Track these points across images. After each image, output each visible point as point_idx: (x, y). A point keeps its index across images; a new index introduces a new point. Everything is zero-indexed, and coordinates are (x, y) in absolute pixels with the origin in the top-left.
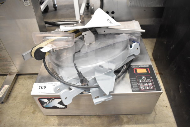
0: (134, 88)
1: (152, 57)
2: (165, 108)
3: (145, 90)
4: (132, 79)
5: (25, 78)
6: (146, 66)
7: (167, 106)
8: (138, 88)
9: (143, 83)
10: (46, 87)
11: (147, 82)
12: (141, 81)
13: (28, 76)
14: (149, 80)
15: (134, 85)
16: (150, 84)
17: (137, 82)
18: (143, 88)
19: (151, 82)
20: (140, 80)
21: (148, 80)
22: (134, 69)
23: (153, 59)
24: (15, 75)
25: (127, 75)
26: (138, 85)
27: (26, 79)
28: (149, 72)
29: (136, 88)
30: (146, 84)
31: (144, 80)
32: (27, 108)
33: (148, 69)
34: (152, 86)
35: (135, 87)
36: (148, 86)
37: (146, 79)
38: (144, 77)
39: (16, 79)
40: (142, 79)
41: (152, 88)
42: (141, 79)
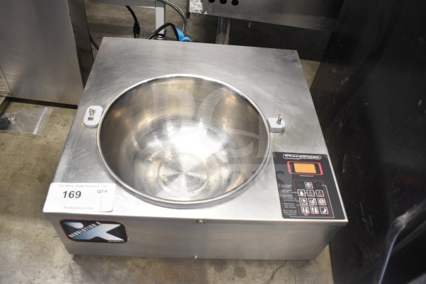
0: (286, 209)
3: (311, 215)
4: (283, 186)
6: (314, 157)
8: (295, 209)
9: (307, 197)
10: (80, 195)
11: (316, 197)
12: (302, 193)
14: (320, 193)
15: (287, 202)
16: (322, 202)
17: (294, 194)
18: (307, 211)
19: (325, 197)
20: (300, 192)
21: (318, 192)
22: (288, 163)
24: (4, 98)
26: (296, 203)
28: (322, 173)
29: (291, 209)
30: (313, 202)
31: (309, 192)
33: (320, 165)
34: (327, 206)
35: (289, 205)
36: (318, 206)
37: (314, 189)
38: (309, 185)
39: (4, 106)
40: (306, 189)
41: (325, 211)
42: (303, 187)
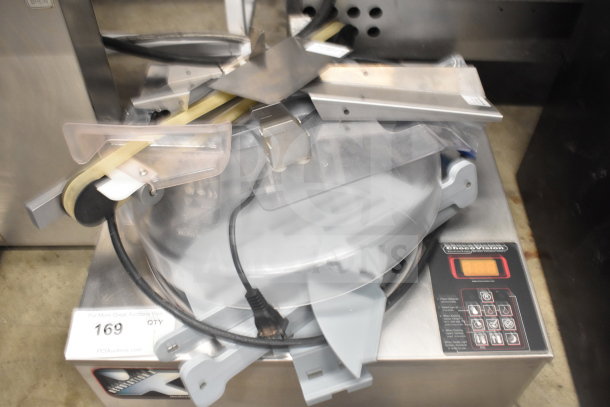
0: (449, 339)
1: (513, 186)
2: (553, 391)
3: (491, 347)
4: (443, 300)
5: (28, 262)
6: (495, 248)
7: (560, 387)
8: (464, 339)
9: (484, 318)
10: (121, 329)
11: (499, 317)
12: (475, 312)
13: (41, 252)
14: (508, 308)
15: (451, 327)
16: (509, 324)
17: (462, 314)
18: (484, 342)
19: (514, 317)
20: (471, 309)
21: (502, 308)
22: (452, 261)
23: (517, 195)
25: (426, 285)
26: (465, 329)
27: (32, 267)
28: (509, 276)
29: (457, 339)
30: (494, 325)
31: (486, 308)
32: (45, 385)
33: (504, 260)
34: (517, 331)
35: (454, 333)
36: (503, 332)
37: (496, 303)
38: (486, 296)
40: (481, 304)
41: (514, 340)
42: (477, 300)
